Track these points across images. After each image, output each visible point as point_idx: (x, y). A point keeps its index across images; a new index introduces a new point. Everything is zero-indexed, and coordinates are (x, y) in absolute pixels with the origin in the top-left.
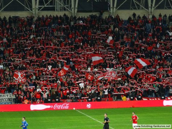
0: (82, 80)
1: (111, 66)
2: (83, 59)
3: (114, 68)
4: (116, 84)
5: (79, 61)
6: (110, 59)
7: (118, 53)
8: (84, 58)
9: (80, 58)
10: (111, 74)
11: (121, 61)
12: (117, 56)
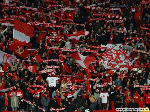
0: (52, 68)
1: (118, 39)
2: (55, 22)
3: (124, 44)
4: (129, 80)
5: (46, 26)
6: (116, 23)
7: (134, 10)
8: (57, 19)
9: (48, 21)
10: (118, 56)
11: (141, 30)
12: (130, 19)
